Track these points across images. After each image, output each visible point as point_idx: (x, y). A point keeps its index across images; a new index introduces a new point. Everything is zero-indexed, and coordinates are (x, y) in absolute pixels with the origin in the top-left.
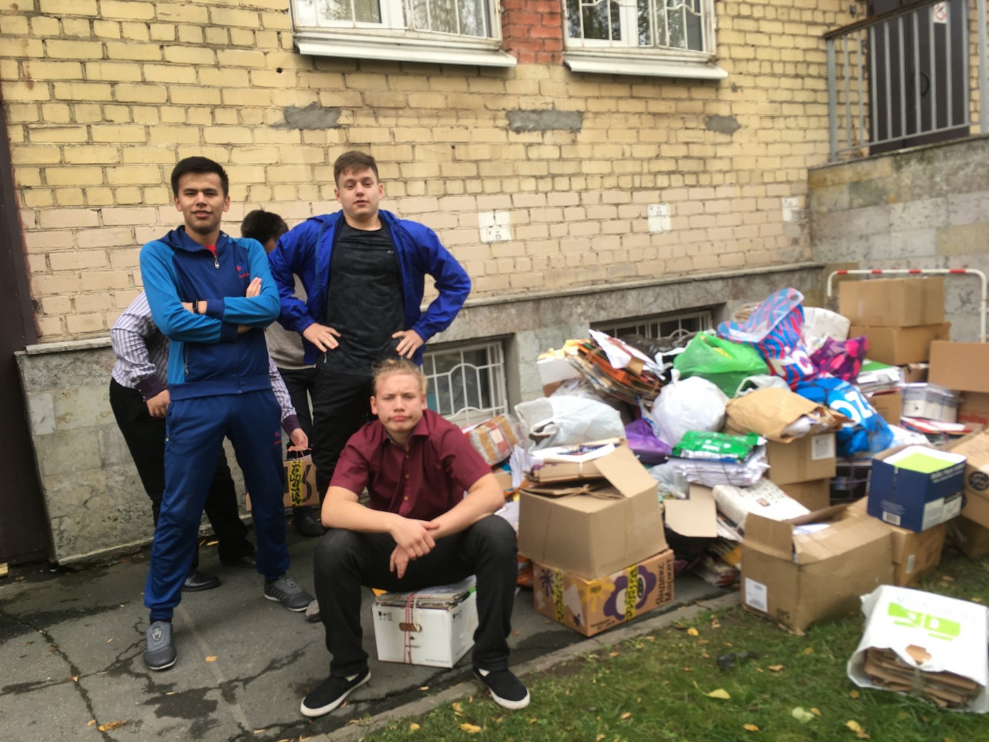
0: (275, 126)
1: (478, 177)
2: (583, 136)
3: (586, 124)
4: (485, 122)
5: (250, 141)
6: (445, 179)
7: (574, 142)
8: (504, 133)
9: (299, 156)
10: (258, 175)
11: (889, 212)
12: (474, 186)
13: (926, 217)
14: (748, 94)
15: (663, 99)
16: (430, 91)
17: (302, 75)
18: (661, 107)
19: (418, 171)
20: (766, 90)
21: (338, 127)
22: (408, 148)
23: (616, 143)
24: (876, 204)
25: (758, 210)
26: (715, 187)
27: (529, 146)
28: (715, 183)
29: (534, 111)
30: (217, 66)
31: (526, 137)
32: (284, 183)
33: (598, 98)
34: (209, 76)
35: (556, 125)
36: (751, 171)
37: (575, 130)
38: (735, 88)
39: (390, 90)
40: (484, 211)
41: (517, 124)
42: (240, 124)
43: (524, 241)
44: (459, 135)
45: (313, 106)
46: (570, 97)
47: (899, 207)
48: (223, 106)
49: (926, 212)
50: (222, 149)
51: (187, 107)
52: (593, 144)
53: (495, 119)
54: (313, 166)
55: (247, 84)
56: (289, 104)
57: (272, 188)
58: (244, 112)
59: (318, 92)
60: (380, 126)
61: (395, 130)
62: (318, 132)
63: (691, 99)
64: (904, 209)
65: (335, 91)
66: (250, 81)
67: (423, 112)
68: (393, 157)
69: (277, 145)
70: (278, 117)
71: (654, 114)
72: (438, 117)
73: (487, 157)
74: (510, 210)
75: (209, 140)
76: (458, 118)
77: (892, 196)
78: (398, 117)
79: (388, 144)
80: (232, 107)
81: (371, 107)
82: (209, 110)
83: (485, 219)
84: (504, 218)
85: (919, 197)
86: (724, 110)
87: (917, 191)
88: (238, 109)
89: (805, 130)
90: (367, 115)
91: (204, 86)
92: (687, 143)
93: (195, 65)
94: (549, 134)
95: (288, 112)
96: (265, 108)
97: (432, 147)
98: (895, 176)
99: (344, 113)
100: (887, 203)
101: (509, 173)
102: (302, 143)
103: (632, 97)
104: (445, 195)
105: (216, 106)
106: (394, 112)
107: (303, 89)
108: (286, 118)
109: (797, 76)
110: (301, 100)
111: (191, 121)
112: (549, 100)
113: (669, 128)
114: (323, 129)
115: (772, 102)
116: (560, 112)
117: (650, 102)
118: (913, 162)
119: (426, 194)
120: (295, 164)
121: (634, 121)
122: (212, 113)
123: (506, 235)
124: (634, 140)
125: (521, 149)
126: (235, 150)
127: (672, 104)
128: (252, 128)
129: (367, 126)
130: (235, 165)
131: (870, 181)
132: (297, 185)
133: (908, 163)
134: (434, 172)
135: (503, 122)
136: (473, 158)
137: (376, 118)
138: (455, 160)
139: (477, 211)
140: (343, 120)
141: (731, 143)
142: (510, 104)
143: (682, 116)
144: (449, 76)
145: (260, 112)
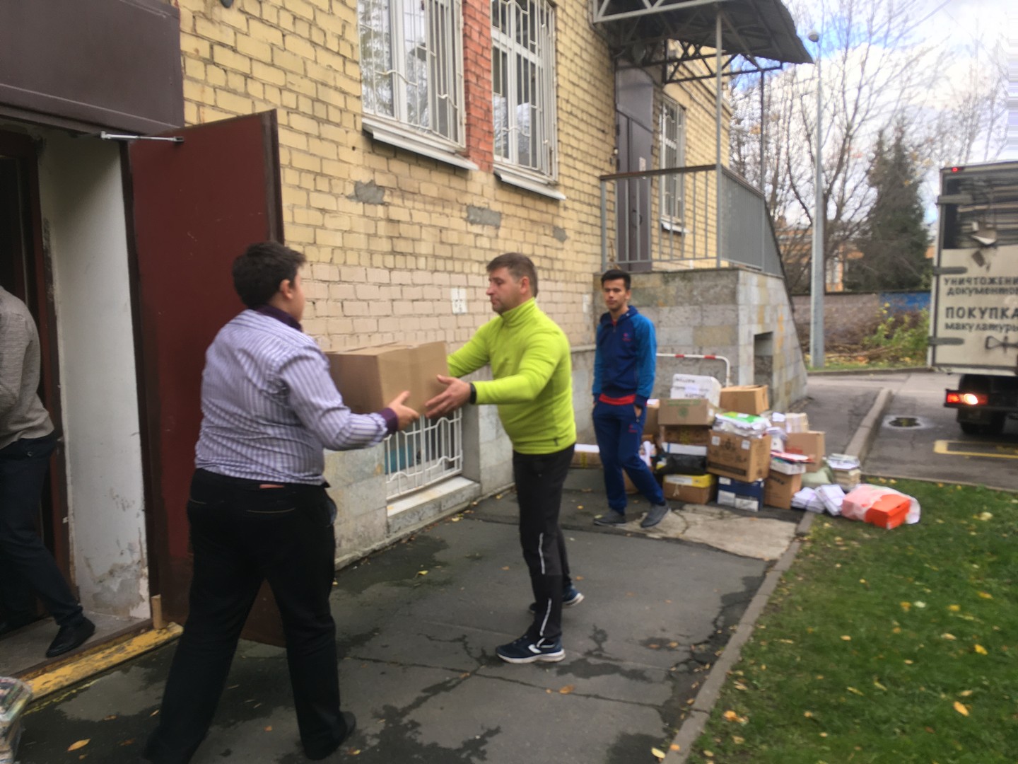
0: (349, 197)
1: (451, 258)
2: (502, 232)
3: (503, 223)
4: (456, 213)
5: (335, 208)
6: (436, 257)
7: (497, 236)
8: (464, 223)
9: (361, 226)
10: (337, 240)
11: (658, 312)
12: (449, 265)
13: (687, 318)
14: (571, 214)
15: (536, 210)
16: (430, 182)
17: (367, 155)
18: (535, 216)
19: (424, 248)
20: (577, 212)
21: (383, 204)
22: (417, 227)
23: (515, 241)
24: (648, 306)
25: (574, 302)
26: (556, 281)
27: (477, 235)
28: (557, 278)
29: (479, 208)
30: (319, 137)
31: (476, 229)
32: (352, 249)
33: (508, 203)
34: (316, 146)
35: (490, 221)
36: (571, 272)
37: (497, 227)
38: (566, 208)
39: (411, 177)
40: (454, 287)
41: (472, 218)
42: (330, 193)
43: (473, 314)
44: (443, 222)
45: (372, 183)
46: (496, 200)
47: (666, 310)
48: (322, 174)
49: (687, 315)
50: (318, 213)
51: (301, 171)
52: (506, 239)
53: (461, 211)
54: (369, 235)
55: (335, 158)
56: (358, 180)
57: (345, 253)
58: (334, 182)
59: (374, 171)
60: (405, 207)
61: (413, 211)
62: (372, 206)
63: (547, 213)
64: (670, 311)
65: (382, 172)
66: (338, 155)
67: (427, 199)
68: (411, 235)
69: (350, 215)
70: (350, 190)
71: (532, 221)
72: (434, 204)
73: (456, 242)
74: (467, 287)
75: (313, 204)
76: (444, 207)
77: (661, 301)
78: (414, 200)
79: (408, 223)
80: (326, 176)
81: (401, 190)
82: (312, 176)
83: (454, 294)
84: (463, 292)
85: (681, 304)
86: (560, 223)
87: (680, 299)
88: (330, 178)
89: (592, 244)
90: (398, 196)
91: (311, 154)
92: (545, 246)
93: (307, 134)
94: (486, 227)
95: (357, 185)
96: (344, 180)
97: (430, 229)
98: (663, 287)
99: (387, 192)
100: (657, 305)
101: (466, 257)
102: (364, 216)
103: (523, 206)
104: (436, 271)
105: (317, 174)
106: (411, 196)
107: (365, 168)
108: (356, 191)
109: (589, 205)
110: (365, 177)
111: (303, 185)
112: (486, 200)
113: (538, 234)
114: (375, 204)
115: (580, 221)
116: (491, 211)
117: (531, 212)
118: (677, 280)
119: (426, 269)
120: (359, 233)
121: (523, 225)
122: (315, 180)
123: (464, 310)
124: (522, 240)
125: (472, 237)
126: (327, 216)
127: (539, 214)
128: (337, 197)
129: (399, 206)
130: (326, 229)
131: (644, 289)
132: (359, 250)
133: (673, 279)
134: (431, 251)
135: (464, 215)
136: (450, 241)
137: (403, 199)
138: (442, 243)
139: (451, 286)
140: (386, 199)
141: (562, 249)
142: (468, 200)
143: (543, 224)
144: (440, 172)
145: (341, 183)
